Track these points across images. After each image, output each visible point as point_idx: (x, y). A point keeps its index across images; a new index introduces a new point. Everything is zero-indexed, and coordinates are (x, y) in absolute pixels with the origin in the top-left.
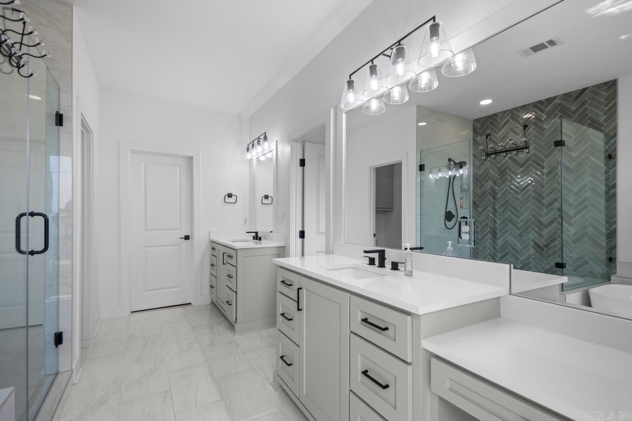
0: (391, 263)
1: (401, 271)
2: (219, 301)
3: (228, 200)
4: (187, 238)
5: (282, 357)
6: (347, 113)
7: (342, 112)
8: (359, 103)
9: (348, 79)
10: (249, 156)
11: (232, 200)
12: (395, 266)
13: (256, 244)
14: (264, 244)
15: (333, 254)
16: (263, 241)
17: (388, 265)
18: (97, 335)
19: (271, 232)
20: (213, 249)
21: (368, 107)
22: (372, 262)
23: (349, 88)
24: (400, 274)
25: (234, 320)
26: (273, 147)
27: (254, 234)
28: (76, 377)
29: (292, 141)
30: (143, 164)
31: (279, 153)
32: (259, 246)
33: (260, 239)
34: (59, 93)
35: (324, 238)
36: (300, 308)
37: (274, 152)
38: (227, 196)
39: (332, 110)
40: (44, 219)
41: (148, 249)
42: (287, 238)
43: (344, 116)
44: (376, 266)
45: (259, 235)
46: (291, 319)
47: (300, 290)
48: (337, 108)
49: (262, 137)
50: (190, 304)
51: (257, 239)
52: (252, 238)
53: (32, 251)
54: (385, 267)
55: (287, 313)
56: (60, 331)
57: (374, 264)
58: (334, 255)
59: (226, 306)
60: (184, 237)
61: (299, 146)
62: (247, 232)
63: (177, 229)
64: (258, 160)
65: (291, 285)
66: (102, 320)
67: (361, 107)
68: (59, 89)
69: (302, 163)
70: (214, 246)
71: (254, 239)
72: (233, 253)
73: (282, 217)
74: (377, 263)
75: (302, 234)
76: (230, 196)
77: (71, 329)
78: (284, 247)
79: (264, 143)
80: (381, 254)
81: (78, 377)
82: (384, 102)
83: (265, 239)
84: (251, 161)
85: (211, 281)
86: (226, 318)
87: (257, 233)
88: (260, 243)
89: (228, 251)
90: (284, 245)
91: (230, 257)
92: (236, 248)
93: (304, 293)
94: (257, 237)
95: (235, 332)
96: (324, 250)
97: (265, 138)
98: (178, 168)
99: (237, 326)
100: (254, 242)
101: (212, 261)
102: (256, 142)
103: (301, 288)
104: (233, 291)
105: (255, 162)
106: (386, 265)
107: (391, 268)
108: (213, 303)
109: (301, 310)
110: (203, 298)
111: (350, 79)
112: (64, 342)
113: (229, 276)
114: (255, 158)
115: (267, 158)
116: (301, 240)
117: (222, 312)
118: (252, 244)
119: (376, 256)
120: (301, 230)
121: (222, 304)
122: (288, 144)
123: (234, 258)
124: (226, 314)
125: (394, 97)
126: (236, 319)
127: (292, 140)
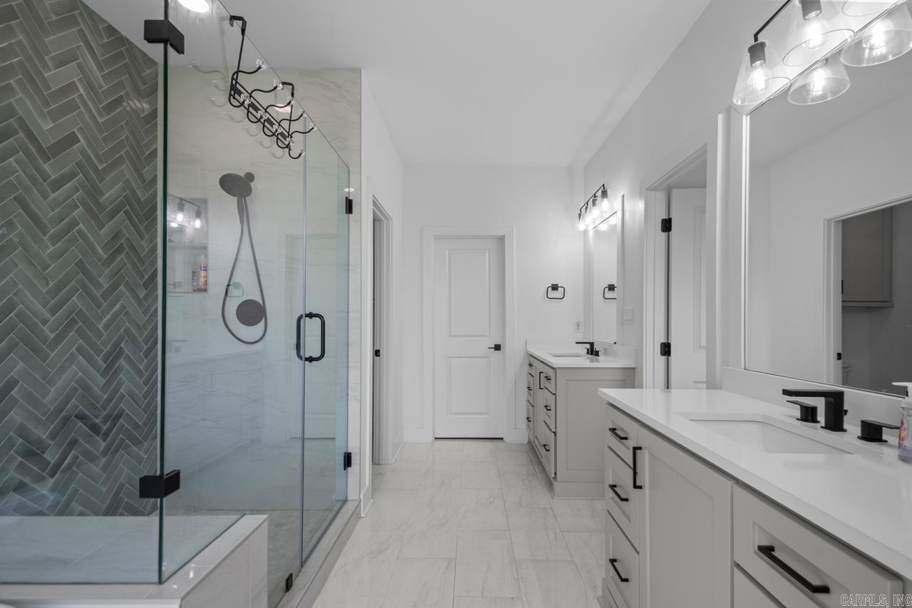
0: (860, 423)
1: (891, 446)
2: (536, 442)
3: (553, 294)
4: (497, 348)
5: (613, 561)
6: (753, 113)
7: (742, 115)
8: (779, 85)
9: (752, 42)
10: (581, 226)
11: (558, 294)
12: (872, 433)
13: (592, 361)
14: (603, 362)
15: (721, 389)
16: (601, 358)
17: (853, 427)
18: (396, 461)
19: (615, 343)
20: (531, 365)
21: (804, 89)
22: (808, 415)
23: (753, 60)
24: (888, 452)
25: (553, 476)
26: (617, 205)
27: (588, 346)
28: (364, 510)
29: (645, 190)
30: (447, 251)
31: (627, 215)
32: (595, 365)
33: (597, 354)
34: (349, 176)
35: (704, 356)
36: (638, 484)
37: (619, 214)
38: (550, 289)
39: (720, 118)
40: (320, 320)
41: (452, 360)
42: (639, 353)
43: (746, 122)
44: (818, 425)
45: (596, 347)
46: (626, 500)
47: (638, 452)
48: (731, 111)
49: (599, 194)
50: (502, 439)
51: (592, 354)
52: (586, 352)
53: (310, 357)
54: (845, 431)
55: (620, 486)
56: (349, 451)
57: (814, 420)
58: (723, 391)
59: (543, 451)
60: (493, 346)
61: (660, 197)
62: (577, 343)
63: (485, 336)
64: (595, 232)
65: (626, 438)
66: (405, 443)
67: (784, 93)
68: (349, 172)
69: (667, 225)
70: (532, 361)
71: (588, 353)
72: (551, 373)
73: (630, 320)
74: (821, 417)
75: (666, 349)
76: (555, 288)
77: (359, 450)
78: (634, 369)
79: (602, 201)
80: (832, 400)
81: (367, 509)
82: (846, 66)
83: (606, 353)
84: (586, 232)
85: (528, 411)
86: (544, 470)
87: (592, 344)
88: (597, 361)
89: (546, 369)
90: (633, 366)
91: (548, 378)
92: (554, 366)
93: (644, 457)
94: (593, 352)
95: (554, 494)
96: (705, 380)
97: (604, 194)
98: (487, 253)
99: (557, 485)
100: (588, 358)
101: (529, 382)
102: (590, 203)
103: (640, 448)
104: (550, 430)
105: (591, 234)
106: (845, 426)
107: (860, 434)
108: (530, 442)
109: (640, 487)
110: (516, 433)
111: (756, 39)
112: (352, 465)
113: (546, 406)
114: (591, 228)
115: (610, 225)
116: (664, 358)
117: (539, 459)
118: (585, 362)
119: (819, 403)
120: (663, 340)
121: (539, 446)
122: (641, 196)
123: (553, 381)
124: (544, 461)
125: (871, 49)
126: (555, 473)
127: (647, 189)
